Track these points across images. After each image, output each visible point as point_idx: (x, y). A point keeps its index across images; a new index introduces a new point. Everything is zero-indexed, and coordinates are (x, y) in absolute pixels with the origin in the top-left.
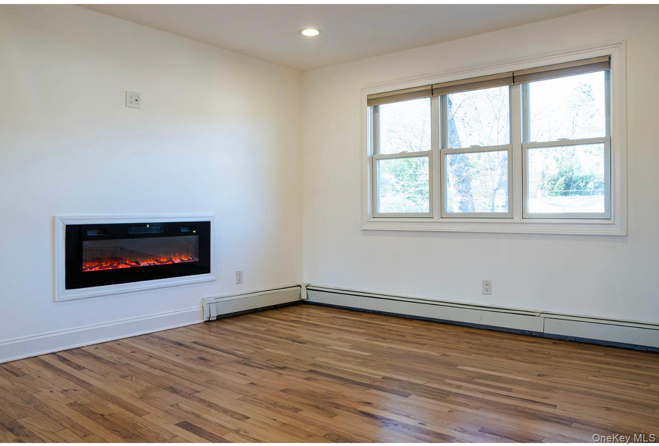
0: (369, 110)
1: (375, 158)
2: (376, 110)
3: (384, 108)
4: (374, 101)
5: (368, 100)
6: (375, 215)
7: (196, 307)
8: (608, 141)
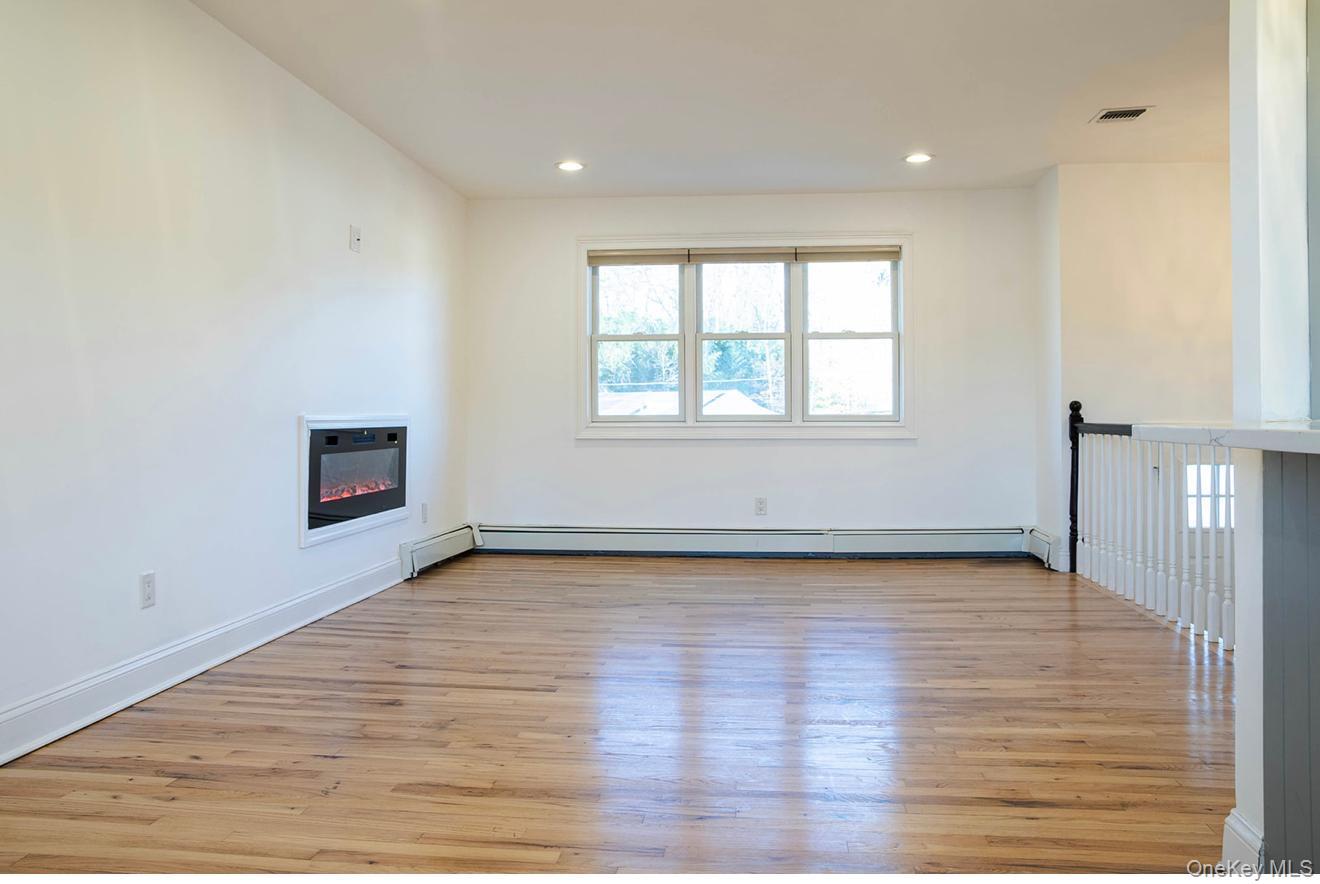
0: (589, 271)
1: (595, 340)
2: (595, 272)
3: (605, 271)
4: (596, 259)
5: (589, 257)
6: (595, 419)
7: (394, 560)
8: (897, 337)
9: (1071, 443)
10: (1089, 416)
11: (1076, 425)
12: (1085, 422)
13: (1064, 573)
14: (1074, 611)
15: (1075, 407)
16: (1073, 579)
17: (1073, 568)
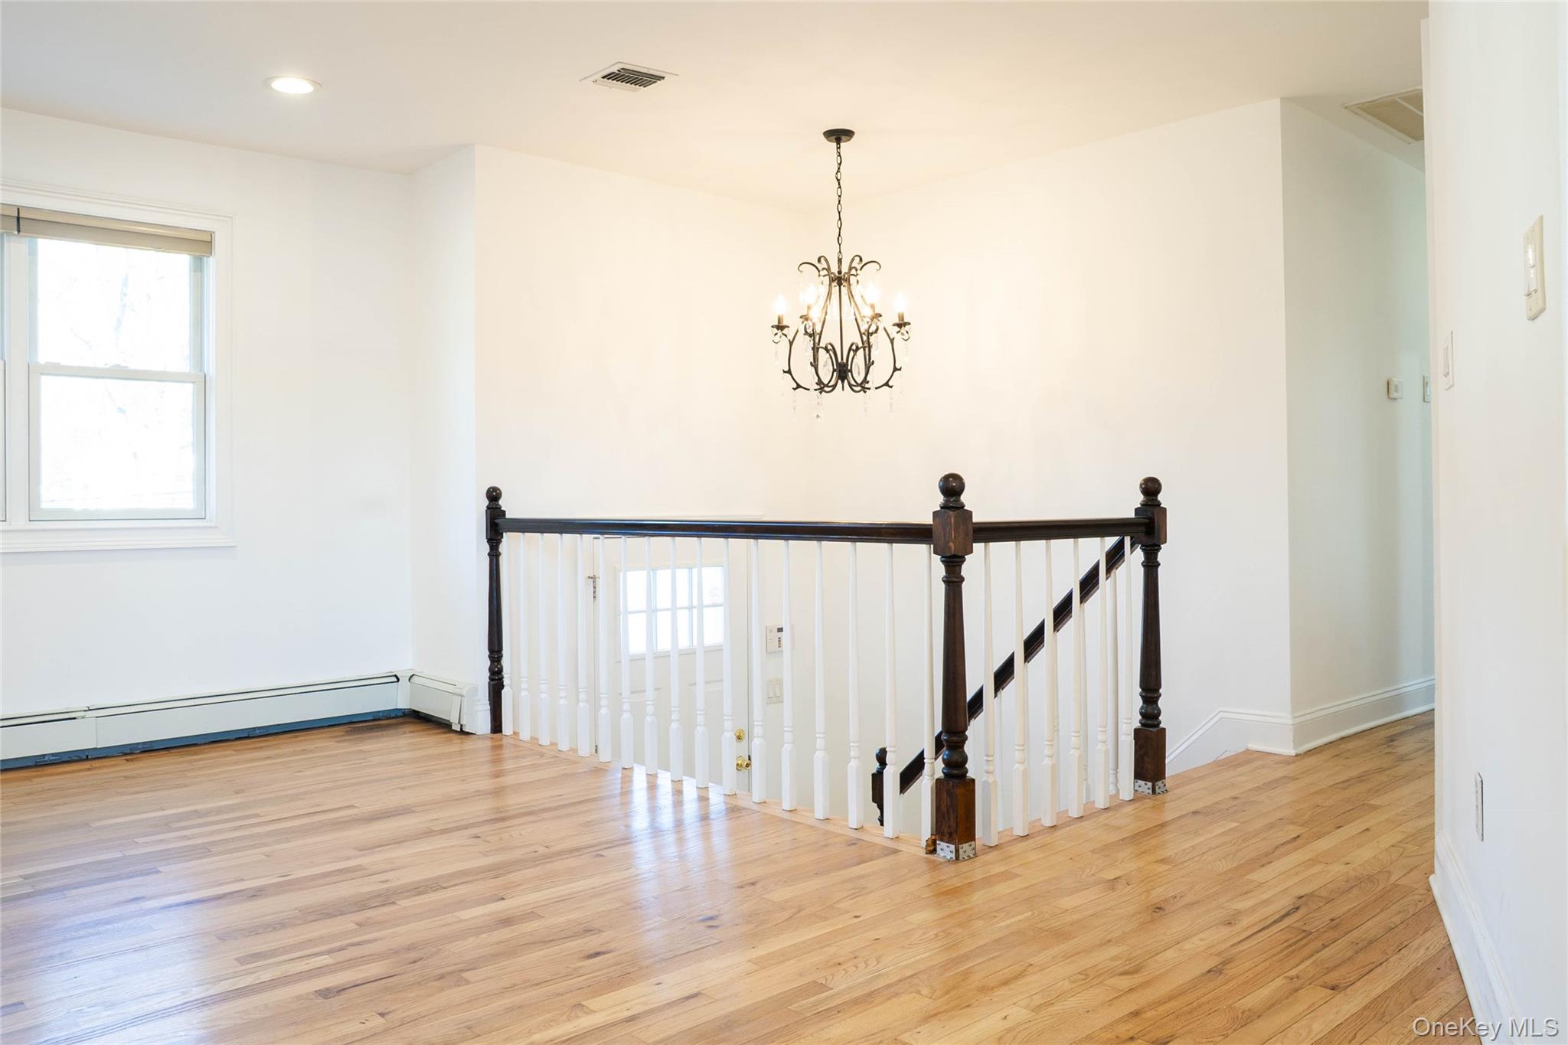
8: (200, 380)
9: (488, 546)
10: (512, 508)
11: (496, 521)
12: (507, 516)
13: (483, 737)
14: (498, 792)
15: (494, 495)
16: (497, 748)
17: (497, 726)
